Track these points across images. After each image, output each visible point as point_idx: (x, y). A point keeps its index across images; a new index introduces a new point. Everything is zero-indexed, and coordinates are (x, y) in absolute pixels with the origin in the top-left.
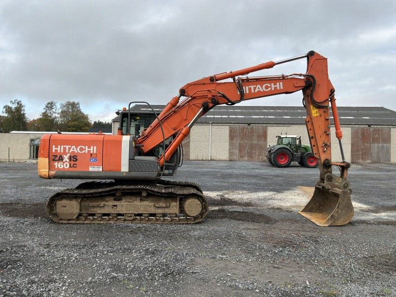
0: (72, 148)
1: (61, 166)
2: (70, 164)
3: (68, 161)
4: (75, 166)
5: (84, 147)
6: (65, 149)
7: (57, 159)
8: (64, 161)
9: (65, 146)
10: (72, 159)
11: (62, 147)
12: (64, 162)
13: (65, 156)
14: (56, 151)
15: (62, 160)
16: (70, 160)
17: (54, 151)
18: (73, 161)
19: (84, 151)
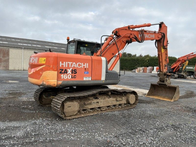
0: (73, 64)
1: (65, 77)
2: (72, 76)
3: (71, 73)
4: (75, 77)
5: (81, 64)
6: (68, 64)
7: (63, 72)
8: (68, 73)
9: (68, 63)
10: (73, 72)
11: (67, 63)
12: (68, 75)
13: (68, 70)
14: (63, 66)
15: (67, 73)
16: (72, 73)
17: (61, 66)
18: (74, 73)
19: (81, 66)
